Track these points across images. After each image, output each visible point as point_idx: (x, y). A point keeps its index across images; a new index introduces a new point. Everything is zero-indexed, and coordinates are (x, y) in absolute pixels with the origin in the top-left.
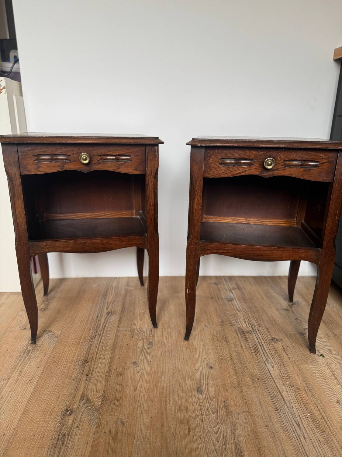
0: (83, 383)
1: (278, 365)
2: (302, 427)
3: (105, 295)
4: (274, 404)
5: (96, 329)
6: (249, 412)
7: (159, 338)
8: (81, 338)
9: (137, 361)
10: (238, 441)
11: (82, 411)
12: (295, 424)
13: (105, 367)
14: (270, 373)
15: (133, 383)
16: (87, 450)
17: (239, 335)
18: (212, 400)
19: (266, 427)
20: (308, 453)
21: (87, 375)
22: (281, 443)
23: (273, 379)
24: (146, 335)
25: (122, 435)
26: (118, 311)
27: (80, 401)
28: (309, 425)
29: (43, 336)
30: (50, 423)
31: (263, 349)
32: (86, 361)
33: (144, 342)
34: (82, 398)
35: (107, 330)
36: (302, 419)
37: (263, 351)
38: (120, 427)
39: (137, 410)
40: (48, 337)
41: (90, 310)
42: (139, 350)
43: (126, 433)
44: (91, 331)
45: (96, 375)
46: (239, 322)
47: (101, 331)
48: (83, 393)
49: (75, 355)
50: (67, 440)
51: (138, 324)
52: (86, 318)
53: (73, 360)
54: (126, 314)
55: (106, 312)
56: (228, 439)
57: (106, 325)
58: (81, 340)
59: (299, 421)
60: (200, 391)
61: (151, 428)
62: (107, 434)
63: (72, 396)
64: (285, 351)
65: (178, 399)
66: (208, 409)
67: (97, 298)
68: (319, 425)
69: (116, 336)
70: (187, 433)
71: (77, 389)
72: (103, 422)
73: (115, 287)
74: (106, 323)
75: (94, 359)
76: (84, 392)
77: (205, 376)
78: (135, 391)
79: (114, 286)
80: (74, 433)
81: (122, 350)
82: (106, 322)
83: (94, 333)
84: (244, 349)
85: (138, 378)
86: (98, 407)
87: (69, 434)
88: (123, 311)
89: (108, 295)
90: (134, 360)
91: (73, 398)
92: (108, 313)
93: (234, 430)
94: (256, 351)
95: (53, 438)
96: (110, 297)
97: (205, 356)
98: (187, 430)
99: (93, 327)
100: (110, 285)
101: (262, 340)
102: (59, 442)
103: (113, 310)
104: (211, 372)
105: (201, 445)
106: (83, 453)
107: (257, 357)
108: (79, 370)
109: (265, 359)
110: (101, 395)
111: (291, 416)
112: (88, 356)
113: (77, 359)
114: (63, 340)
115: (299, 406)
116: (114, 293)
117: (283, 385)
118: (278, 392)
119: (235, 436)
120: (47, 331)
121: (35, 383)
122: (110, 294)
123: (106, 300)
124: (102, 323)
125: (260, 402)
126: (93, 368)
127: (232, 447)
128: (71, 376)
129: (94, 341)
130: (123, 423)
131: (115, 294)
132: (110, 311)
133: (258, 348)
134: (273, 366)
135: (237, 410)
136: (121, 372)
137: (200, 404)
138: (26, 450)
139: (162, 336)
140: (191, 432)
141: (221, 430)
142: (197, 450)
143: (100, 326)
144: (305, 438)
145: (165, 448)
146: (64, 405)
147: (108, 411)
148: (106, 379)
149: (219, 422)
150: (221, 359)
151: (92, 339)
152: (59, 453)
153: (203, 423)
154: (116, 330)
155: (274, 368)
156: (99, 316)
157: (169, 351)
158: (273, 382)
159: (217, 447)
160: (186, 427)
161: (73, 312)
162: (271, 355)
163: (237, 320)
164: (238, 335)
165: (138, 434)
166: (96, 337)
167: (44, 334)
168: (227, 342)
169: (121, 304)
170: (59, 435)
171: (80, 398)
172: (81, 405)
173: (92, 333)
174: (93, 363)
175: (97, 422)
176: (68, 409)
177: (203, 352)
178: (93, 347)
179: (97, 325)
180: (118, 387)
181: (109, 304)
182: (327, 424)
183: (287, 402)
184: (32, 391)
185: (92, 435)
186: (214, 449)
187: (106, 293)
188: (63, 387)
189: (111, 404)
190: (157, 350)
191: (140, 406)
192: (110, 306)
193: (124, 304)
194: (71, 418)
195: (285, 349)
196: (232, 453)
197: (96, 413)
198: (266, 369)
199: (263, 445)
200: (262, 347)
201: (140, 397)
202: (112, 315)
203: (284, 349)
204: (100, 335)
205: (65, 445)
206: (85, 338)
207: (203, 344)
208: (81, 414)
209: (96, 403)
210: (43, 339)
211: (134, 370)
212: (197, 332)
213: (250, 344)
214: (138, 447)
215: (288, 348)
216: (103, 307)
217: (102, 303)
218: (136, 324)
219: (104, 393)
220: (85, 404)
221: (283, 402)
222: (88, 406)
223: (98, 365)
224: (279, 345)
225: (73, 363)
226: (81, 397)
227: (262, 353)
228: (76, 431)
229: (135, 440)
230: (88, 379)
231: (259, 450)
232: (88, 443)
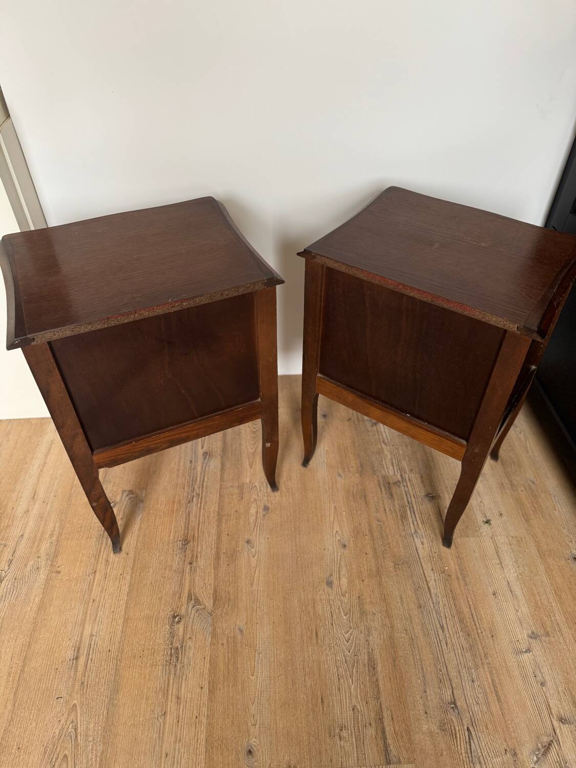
0: (187, 575)
1: (430, 539)
2: (446, 629)
4: (418, 599)
5: (192, 485)
6: (387, 611)
8: (174, 503)
9: (251, 538)
10: (372, 650)
11: (192, 616)
12: (438, 626)
13: (212, 549)
14: (419, 553)
15: (249, 574)
16: (205, 666)
17: (383, 489)
18: (343, 595)
19: (405, 632)
21: (191, 564)
22: (419, 651)
23: (420, 562)
24: (259, 494)
25: (242, 647)
26: (219, 451)
27: (187, 602)
28: (454, 626)
29: (124, 500)
30: (158, 633)
31: (413, 511)
32: (186, 541)
33: (257, 506)
34: (190, 598)
35: (207, 487)
36: (447, 619)
37: (412, 516)
38: (239, 637)
39: (256, 613)
40: (130, 501)
42: (252, 520)
43: (246, 644)
44: (186, 489)
45: (201, 562)
46: (385, 466)
47: (199, 488)
48: (189, 591)
49: (171, 530)
50: (182, 655)
51: (248, 475)
52: (176, 464)
53: (169, 541)
54: (229, 455)
55: (202, 453)
56: (361, 648)
57: (204, 476)
58: (175, 506)
59: (444, 621)
60: (329, 584)
61: (274, 636)
62: (225, 646)
63: (177, 596)
64: (441, 515)
65: (304, 596)
66: (339, 609)
68: (466, 626)
69: (220, 496)
70: (314, 642)
71: (181, 585)
72: (219, 630)
74: (205, 473)
75: (196, 537)
76: (191, 589)
77: (336, 559)
78: (252, 586)
80: (188, 647)
81: (230, 520)
82: (204, 471)
83: (190, 492)
84: (387, 514)
85: (254, 565)
86: (210, 611)
87: (182, 647)
88: (224, 451)
90: (247, 537)
91: (178, 599)
92: (206, 455)
93: (368, 635)
94: (404, 516)
95: (166, 652)
97: (336, 528)
98: (315, 638)
99: (188, 483)
101: (412, 496)
102: (172, 658)
103: (211, 450)
104: (344, 553)
105: (330, 656)
106: (202, 670)
107: (403, 527)
108: (180, 557)
109: (413, 531)
110: (212, 593)
111: (436, 616)
112: (188, 533)
113: (174, 538)
114: (151, 506)
115: (446, 602)
117: (431, 571)
118: (425, 582)
119: (369, 643)
120: (127, 491)
121: (128, 577)
124: (199, 473)
125: (401, 598)
126: (197, 551)
127: (364, 657)
128: (171, 566)
129: (193, 507)
130: (241, 631)
132: (207, 452)
133: (405, 512)
134: (422, 540)
135: (373, 610)
136: (232, 556)
137: (329, 602)
140: (319, 641)
141: (353, 637)
142: (326, 663)
143: (196, 480)
144: (447, 644)
145: (291, 661)
146: (170, 609)
147: (223, 615)
148: (215, 568)
149: (352, 626)
150: (358, 533)
151: (189, 503)
152: (176, 671)
153: (333, 629)
154: (219, 487)
155: (423, 544)
156: (193, 461)
157: (291, 521)
158: (420, 567)
159: (348, 658)
160: (314, 634)
163: (382, 461)
164: (381, 490)
165: (259, 646)
166: (195, 499)
167: (125, 497)
168: (366, 502)
170: (171, 648)
171: (186, 597)
172: (190, 608)
173: (188, 493)
174: (195, 544)
175: (212, 630)
176: (176, 615)
177: (335, 521)
178: (192, 518)
179: (193, 477)
180: (231, 581)
182: (475, 624)
183: (433, 596)
185: (208, 647)
186: (344, 660)
188: (164, 583)
189: (224, 605)
190: (275, 518)
191: (260, 607)
192: (206, 441)
194: (181, 627)
195: (442, 512)
196: (364, 665)
197: (209, 619)
198: (414, 546)
199: (399, 654)
200: (412, 509)
201: (259, 594)
202: (211, 458)
203: (440, 512)
204: (199, 495)
206: (180, 502)
208: (191, 620)
209: (207, 604)
210: (124, 506)
211: (248, 553)
212: (326, 487)
213: (396, 505)
214: (261, 662)
218: (245, 474)
219: (215, 591)
220: (194, 607)
221: (428, 595)
222: (198, 610)
223: (202, 547)
225: (171, 545)
226: (188, 597)
227: (410, 520)
228: (189, 643)
229: (257, 652)
230: (193, 569)
232: (205, 658)
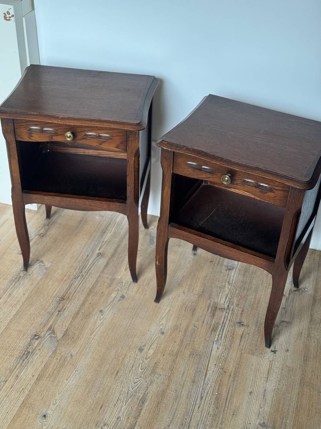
0: (54, 317)
1: (225, 347)
2: (203, 400)
3: (104, 232)
4: (195, 377)
5: (82, 269)
6: (170, 377)
7: (133, 293)
8: (65, 275)
9: (104, 310)
10: (148, 393)
11: (46, 339)
12: (200, 396)
13: (76, 308)
14: (211, 353)
15: (92, 328)
16: (41, 366)
17: (210, 309)
18: (146, 359)
19: (175, 391)
20: (193, 417)
21: (59, 311)
22: (178, 404)
23: (210, 358)
24: (123, 287)
25: (68, 364)
26: (109, 254)
27: (47, 330)
28: (210, 400)
29: (36, 264)
30: (22, 341)
31: (222, 329)
32: (62, 299)
33: (117, 294)
34: (50, 329)
35: (91, 273)
36: (208, 395)
37: (220, 331)
38: (69, 358)
39: (86, 350)
40: (38, 267)
41: (83, 246)
42: (110, 300)
43: (71, 363)
44: (77, 270)
45: (66, 313)
46: (220, 297)
47: (85, 272)
48: (51, 325)
49: (56, 291)
50: (30, 356)
51: (121, 274)
52: (77, 254)
53: (52, 295)
54: (115, 259)
55: (98, 253)
56: (141, 390)
57: (92, 267)
58: (65, 278)
59: (205, 395)
60: (141, 350)
61: (90, 365)
62: (58, 360)
63: (43, 325)
64: (242, 337)
65: (121, 351)
66: (139, 365)
67: (95, 233)
68: (218, 403)
69: (96, 281)
70: (113, 376)
71: (48, 321)
72: (58, 351)
73: (118, 223)
74: (93, 265)
75: (70, 299)
76: (53, 325)
77: (153, 338)
78: (91, 335)
79: (118, 221)
80: (36, 353)
81: (96, 296)
82: (93, 263)
83: (78, 272)
84: (204, 325)
85: (98, 325)
86: (58, 339)
87: (32, 352)
88: (113, 255)
89: (107, 232)
90: (101, 308)
91: (43, 327)
92: (99, 254)
93: (150, 385)
94: (214, 329)
95: (21, 352)
96: (108, 236)
97: (164, 321)
98: (115, 375)
99: (80, 267)
100: (114, 219)
101: (228, 320)
102: (24, 356)
103: (104, 252)
104: (160, 337)
105: (119, 387)
106: (38, 368)
107: (210, 336)
108: (55, 306)
109: (216, 339)
110: (64, 330)
111: (201, 390)
112: (66, 295)
113: (56, 295)
114: (50, 273)
115: (213, 386)
116: (114, 231)
117: (214, 365)
118: (205, 370)
119: (148, 389)
120: (39, 260)
121: (18, 307)
122: (110, 232)
123: (102, 238)
124: (89, 264)
125: (184, 373)
126: (66, 306)
127: (140, 395)
128: (47, 309)
129: (76, 281)
130: (72, 356)
131: (114, 233)
132: (101, 253)
133: (217, 327)
134: (219, 347)
135: (161, 373)
136: (87, 316)
137: (135, 359)
138: (2, 355)
139: (137, 292)
140: (117, 377)
141: (140, 382)
142: (114, 389)
143: (86, 267)
144: (199, 407)
145: (93, 381)
146: (35, 331)
147: (65, 344)
148: (73, 318)
149: (142, 376)
150: (177, 329)
151: (74, 278)
152: (23, 363)
153: (129, 374)
154: (98, 275)
155: (218, 349)
156: (90, 255)
157: (135, 309)
158: (208, 361)
159: (130, 392)
160: (116, 373)
161: (67, 245)
162: (226, 337)
163: (220, 293)
164: (208, 310)
165: (79, 367)
166: (79, 278)
167: (36, 263)
168: (193, 314)
169: (116, 246)
170: (26, 351)
171: (48, 328)
172: (47, 334)
173: (77, 273)
174: (68, 302)
175: (54, 349)
176: (37, 335)
177: (164, 318)
178: (72, 287)
179: (84, 265)
180: (79, 328)
181: (103, 243)
182: (226, 404)
183: (207, 379)
184: (15, 313)
185: (47, 357)
186: (127, 392)
187: (106, 229)
188: (38, 316)
189: (69, 339)
190: (125, 304)
191: (90, 347)
192: (104, 247)
193: (118, 247)
194: (37, 342)
195: (244, 336)
196: (138, 399)
197: (55, 343)
198: (211, 348)
199: (164, 401)
200: (223, 327)
201: (93, 341)
202: (102, 258)
203: (242, 335)
204: (83, 276)
205: (27, 358)
206: (69, 276)
207: (170, 310)
208: (45, 340)
209: (58, 336)
210: (34, 268)
211: (97, 317)
212: (171, 297)
213: (213, 322)
214: (75, 375)
215: (247, 336)
216: (96, 246)
217: (98, 241)
218: (119, 273)
219: (67, 330)
220: (50, 334)
221: (203, 378)
222: (51, 337)
223: (71, 305)
224: (240, 330)
225: (52, 298)
226: (49, 328)
227: (218, 333)
228: (38, 351)
229: (75, 370)
230: (59, 315)
231: (158, 404)
232: (43, 362)
